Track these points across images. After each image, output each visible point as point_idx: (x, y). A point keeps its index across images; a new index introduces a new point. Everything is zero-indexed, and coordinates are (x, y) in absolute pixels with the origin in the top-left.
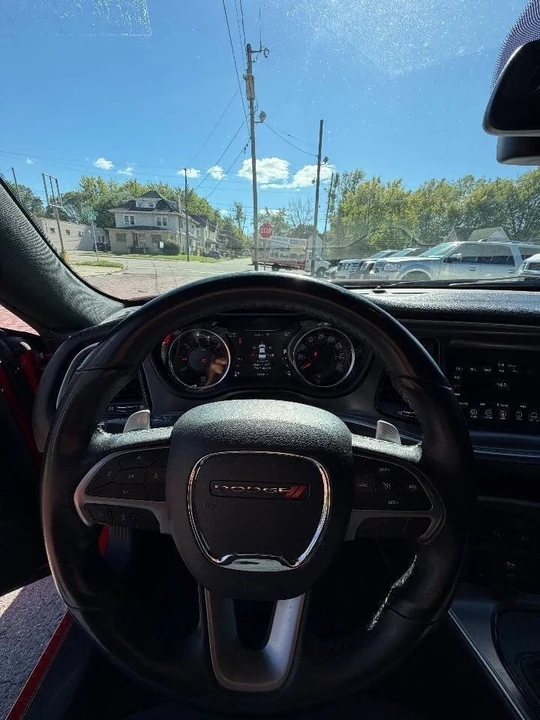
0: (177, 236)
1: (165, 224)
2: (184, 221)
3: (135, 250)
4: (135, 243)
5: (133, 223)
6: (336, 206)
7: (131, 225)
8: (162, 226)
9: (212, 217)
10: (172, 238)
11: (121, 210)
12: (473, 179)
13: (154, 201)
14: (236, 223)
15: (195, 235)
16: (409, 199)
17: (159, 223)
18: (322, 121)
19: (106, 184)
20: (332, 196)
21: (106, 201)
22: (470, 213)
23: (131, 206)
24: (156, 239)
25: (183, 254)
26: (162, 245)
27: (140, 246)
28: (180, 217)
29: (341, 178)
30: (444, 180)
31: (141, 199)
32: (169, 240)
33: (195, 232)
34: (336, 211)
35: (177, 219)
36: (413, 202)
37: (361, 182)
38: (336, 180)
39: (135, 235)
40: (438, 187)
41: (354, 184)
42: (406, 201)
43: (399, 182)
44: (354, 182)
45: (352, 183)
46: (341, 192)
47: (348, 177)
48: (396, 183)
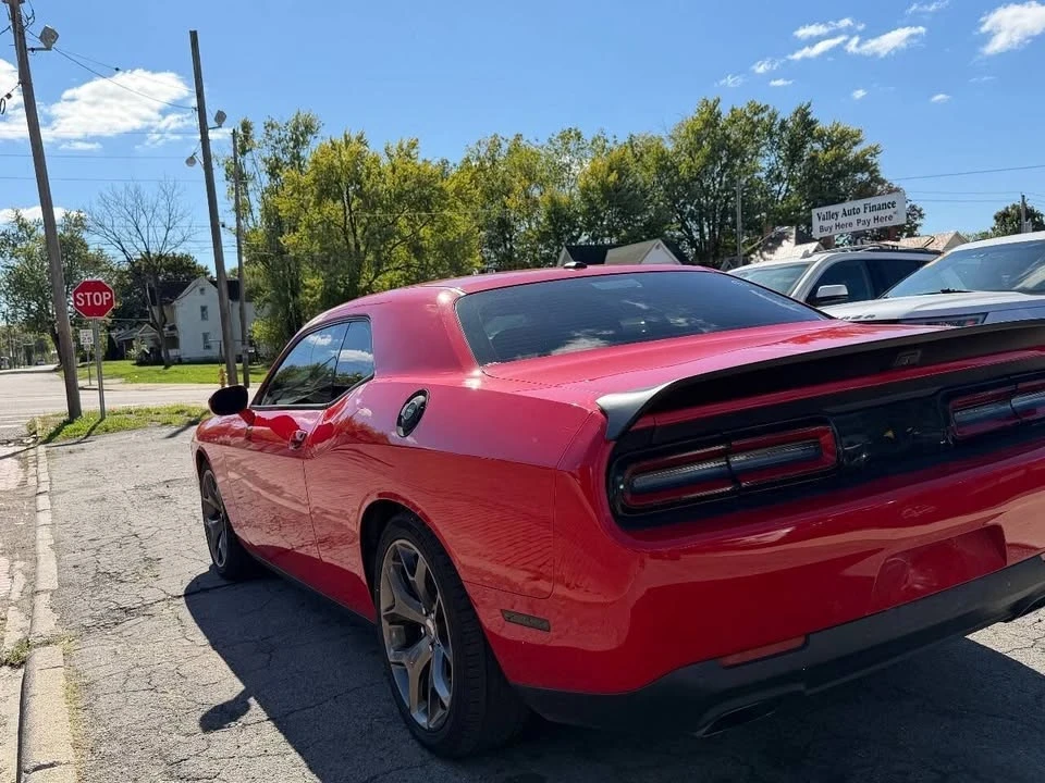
6: (257, 206)
12: (579, 136)
16: (450, 186)
18: (194, 35)
20: (239, 177)
22: (593, 212)
29: (258, 134)
30: (519, 137)
34: (257, 214)
36: (458, 192)
37: (316, 143)
38: (243, 142)
40: (510, 152)
41: (295, 147)
42: (441, 189)
43: (413, 145)
44: (297, 141)
45: (291, 144)
46: (263, 166)
47: (276, 130)
48: (405, 146)
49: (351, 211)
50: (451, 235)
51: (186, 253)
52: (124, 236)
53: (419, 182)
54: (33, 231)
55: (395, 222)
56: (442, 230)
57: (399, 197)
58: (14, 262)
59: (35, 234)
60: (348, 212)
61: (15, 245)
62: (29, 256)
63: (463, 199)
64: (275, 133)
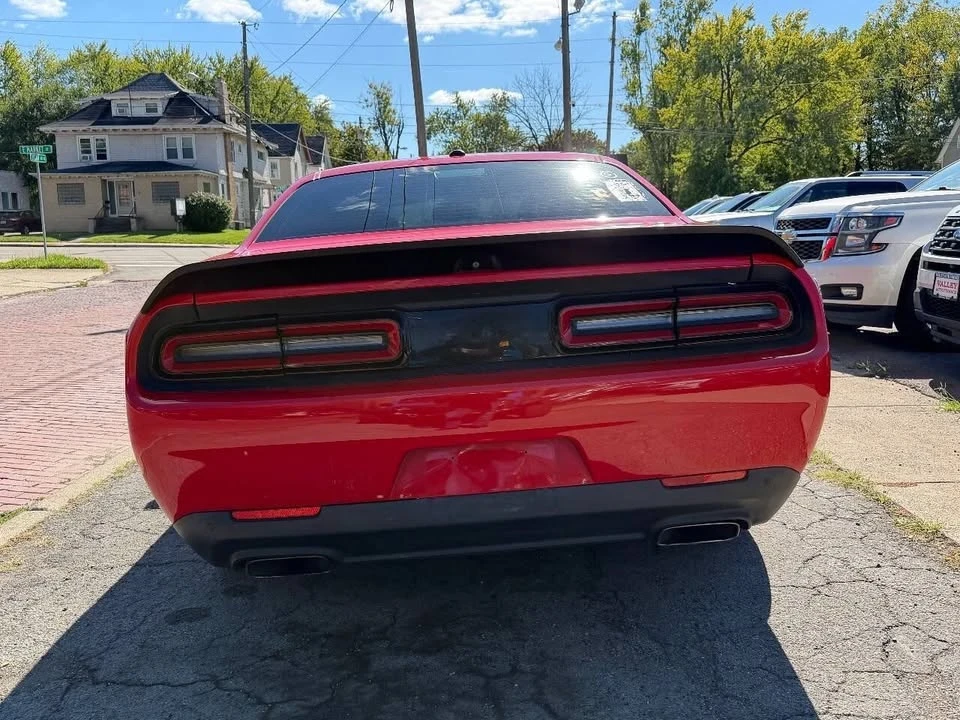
0: (221, 182)
1: (188, 153)
2: (238, 144)
3: (109, 225)
4: (108, 204)
5: (102, 156)
6: (646, 82)
7: (95, 161)
8: (180, 159)
9: (309, 127)
10: (207, 188)
11: (70, 126)
13: (160, 99)
14: (376, 140)
15: (266, 177)
16: (831, 56)
17: (172, 153)
19: (25, 59)
20: (633, 57)
21: (29, 101)
23: (100, 113)
24: (167, 194)
25: (237, 227)
26: (181, 207)
27: (122, 211)
28: (227, 134)
31: (126, 95)
32: (201, 194)
33: (267, 171)
34: (645, 91)
35: (219, 141)
37: (706, 19)
39: (109, 187)
40: (915, 15)
41: (687, 25)
42: (823, 60)
43: (801, 17)
44: (690, 19)
45: (684, 21)
46: (654, 45)
47: (671, 8)
48: (793, 18)
49: (729, 86)
50: (829, 107)
51: (589, 128)
52: (532, 115)
53: (800, 53)
54: (467, 111)
55: (771, 95)
56: (819, 102)
57: (778, 69)
58: (452, 138)
59: (469, 114)
60: (726, 86)
61: (454, 123)
62: (463, 131)
63: (846, 70)
64: (669, 11)
